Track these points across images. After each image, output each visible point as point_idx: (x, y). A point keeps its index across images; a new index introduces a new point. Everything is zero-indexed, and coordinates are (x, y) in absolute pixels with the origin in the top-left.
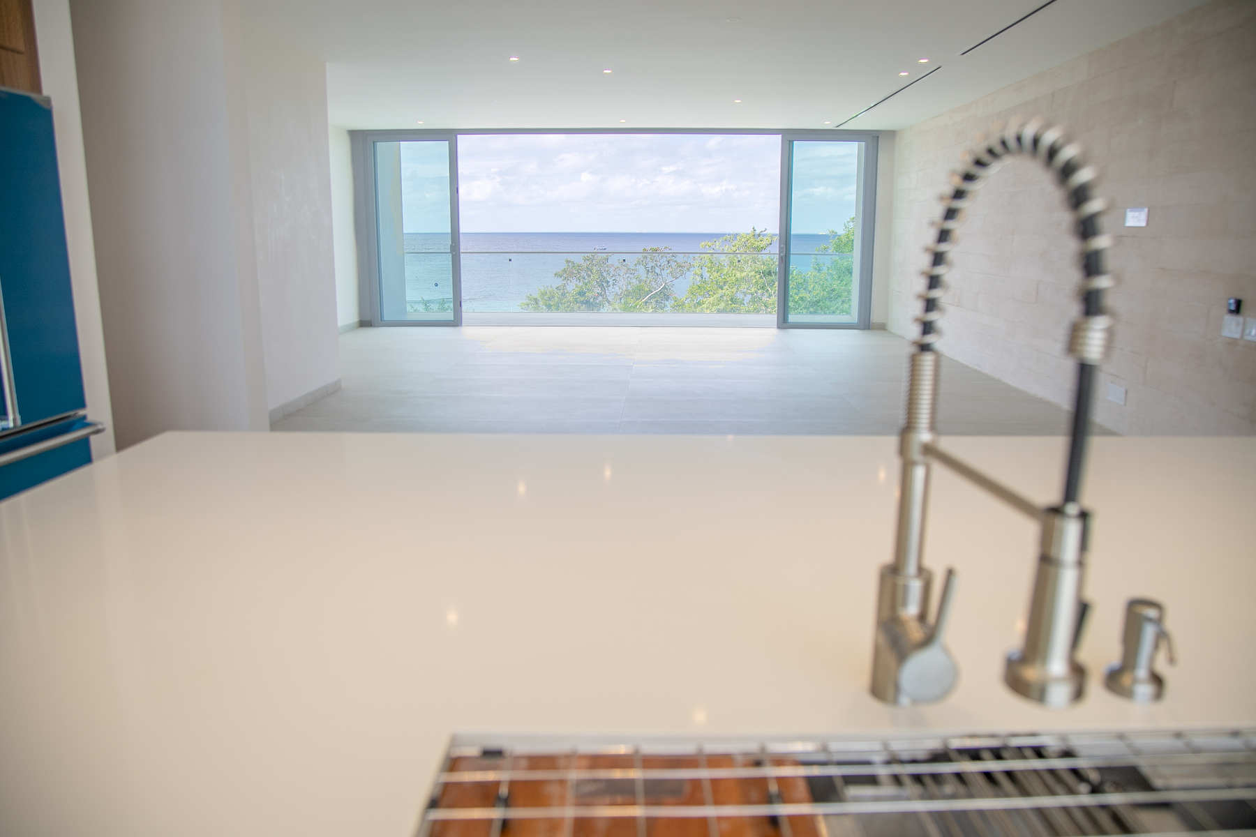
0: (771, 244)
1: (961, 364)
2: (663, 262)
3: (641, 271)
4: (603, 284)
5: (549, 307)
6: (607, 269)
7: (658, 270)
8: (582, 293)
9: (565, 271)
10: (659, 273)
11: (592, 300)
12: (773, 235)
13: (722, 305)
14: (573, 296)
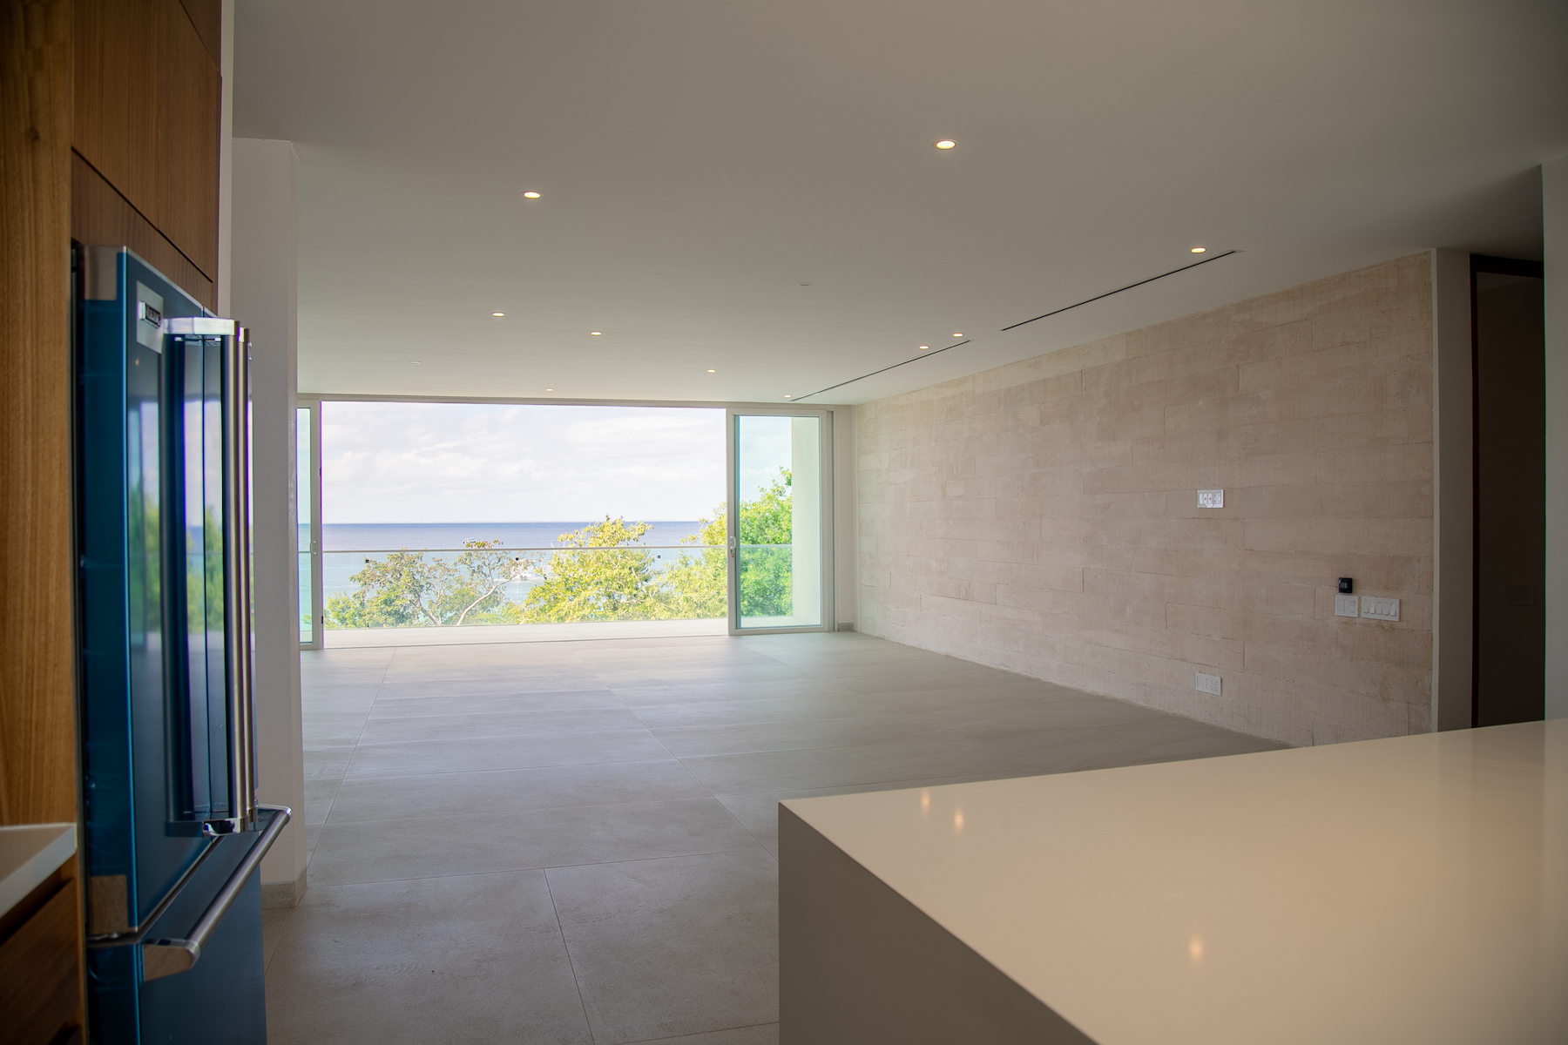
0: (643, 534)
1: (978, 664)
2: (493, 559)
3: (464, 571)
4: (416, 589)
5: (343, 620)
6: (420, 570)
7: (486, 570)
8: (388, 602)
9: (364, 573)
10: (488, 573)
11: (402, 610)
12: (646, 523)
13: (587, 611)
14: (378, 605)
